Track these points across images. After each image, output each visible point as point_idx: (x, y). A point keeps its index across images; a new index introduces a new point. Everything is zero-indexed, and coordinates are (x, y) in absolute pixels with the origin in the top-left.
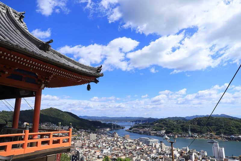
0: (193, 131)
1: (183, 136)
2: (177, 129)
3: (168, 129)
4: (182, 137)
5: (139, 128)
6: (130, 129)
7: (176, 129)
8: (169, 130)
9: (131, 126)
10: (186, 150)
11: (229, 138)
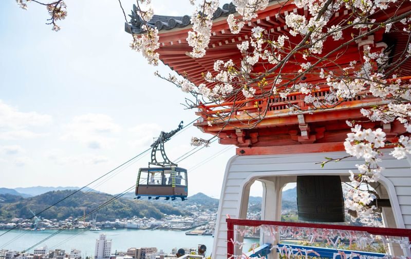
0: (43, 215)
10: (42, 252)
11: (103, 225)
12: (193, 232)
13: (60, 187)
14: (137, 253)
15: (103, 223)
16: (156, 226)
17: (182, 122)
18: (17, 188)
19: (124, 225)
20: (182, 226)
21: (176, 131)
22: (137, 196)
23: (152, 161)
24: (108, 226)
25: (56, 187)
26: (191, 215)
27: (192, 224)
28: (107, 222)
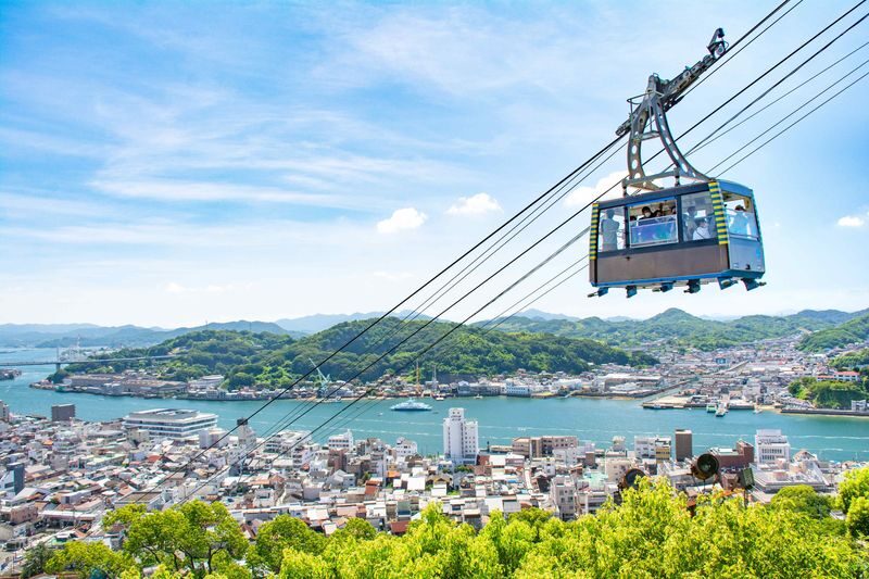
0: (334, 372)
1: (300, 393)
2: (274, 370)
3: (236, 371)
4: (295, 397)
5: (99, 373)
6: (57, 378)
7: (270, 368)
8: (239, 374)
9: (58, 364)
10: (342, 443)
11: (454, 391)
12: (660, 401)
13: (357, 314)
14: (534, 447)
15: (453, 385)
16: (571, 389)
17: (720, 33)
18: (281, 321)
19: (499, 387)
20: (630, 387)
21: (703, 66)
22: (597, 289)
23: (631, 176)
24: (465, 392)
25: (349, 313)
26: (653, 362)
27: (657, 383)
28: (461, 384)
